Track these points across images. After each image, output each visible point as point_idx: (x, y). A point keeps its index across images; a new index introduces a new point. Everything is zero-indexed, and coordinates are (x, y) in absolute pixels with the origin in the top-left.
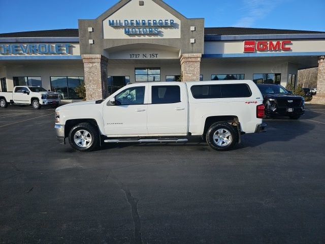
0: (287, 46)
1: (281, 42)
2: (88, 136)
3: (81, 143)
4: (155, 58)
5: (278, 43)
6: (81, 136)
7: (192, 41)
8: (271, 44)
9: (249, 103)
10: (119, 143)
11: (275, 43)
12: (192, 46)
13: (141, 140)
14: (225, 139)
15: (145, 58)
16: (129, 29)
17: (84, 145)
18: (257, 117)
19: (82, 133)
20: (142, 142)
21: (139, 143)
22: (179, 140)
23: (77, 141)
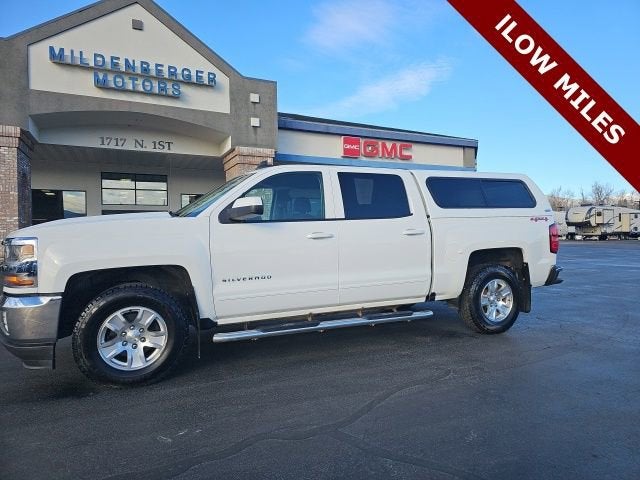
0: (405, 153)
1: (398, 144)
2: (154, 327)
3: (122, 357)
4: (166, 151)
5: (394, 147)
6: (124, 331)
7: (255, 122)
8: (384, 146)
9: (536, 220)
10: (261, 339)
11: (389, 145)
12: (256, 133)
13: (324, 325)
14: (501, 303)
15: (139, 149)
16: (105, 76)
17: (138, 362)
18: (551, 251)
19: (130, 317)
20: (328, 331)
21: (315, 332)
22: (417, 315)
23: (108, 353)
